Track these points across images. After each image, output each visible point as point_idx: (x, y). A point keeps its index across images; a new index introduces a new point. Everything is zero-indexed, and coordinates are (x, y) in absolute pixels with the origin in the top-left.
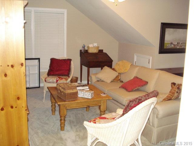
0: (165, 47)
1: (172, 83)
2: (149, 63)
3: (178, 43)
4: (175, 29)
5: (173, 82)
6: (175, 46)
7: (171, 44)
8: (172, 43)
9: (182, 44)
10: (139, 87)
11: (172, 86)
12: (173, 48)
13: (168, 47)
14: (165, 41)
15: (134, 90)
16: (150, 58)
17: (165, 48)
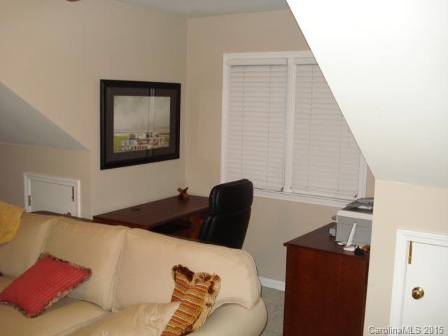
0: (116, 150)
1: (175, 269)
2: (73, 198)
3: (148, 136)
4: (137, 98)
5: (177, 264)
6: (142, 143)
7: (130, 139)
8: (132, 137)
9: (157, 136)
10: (66, 293)
11: (175, 279)
12: (137, 150)
13: (123, 149)
14: (115, 131)
15: (50, 304)
16: (76, 184)
17: (118, 152)
